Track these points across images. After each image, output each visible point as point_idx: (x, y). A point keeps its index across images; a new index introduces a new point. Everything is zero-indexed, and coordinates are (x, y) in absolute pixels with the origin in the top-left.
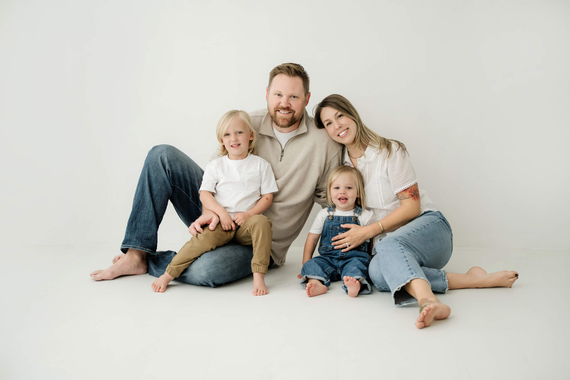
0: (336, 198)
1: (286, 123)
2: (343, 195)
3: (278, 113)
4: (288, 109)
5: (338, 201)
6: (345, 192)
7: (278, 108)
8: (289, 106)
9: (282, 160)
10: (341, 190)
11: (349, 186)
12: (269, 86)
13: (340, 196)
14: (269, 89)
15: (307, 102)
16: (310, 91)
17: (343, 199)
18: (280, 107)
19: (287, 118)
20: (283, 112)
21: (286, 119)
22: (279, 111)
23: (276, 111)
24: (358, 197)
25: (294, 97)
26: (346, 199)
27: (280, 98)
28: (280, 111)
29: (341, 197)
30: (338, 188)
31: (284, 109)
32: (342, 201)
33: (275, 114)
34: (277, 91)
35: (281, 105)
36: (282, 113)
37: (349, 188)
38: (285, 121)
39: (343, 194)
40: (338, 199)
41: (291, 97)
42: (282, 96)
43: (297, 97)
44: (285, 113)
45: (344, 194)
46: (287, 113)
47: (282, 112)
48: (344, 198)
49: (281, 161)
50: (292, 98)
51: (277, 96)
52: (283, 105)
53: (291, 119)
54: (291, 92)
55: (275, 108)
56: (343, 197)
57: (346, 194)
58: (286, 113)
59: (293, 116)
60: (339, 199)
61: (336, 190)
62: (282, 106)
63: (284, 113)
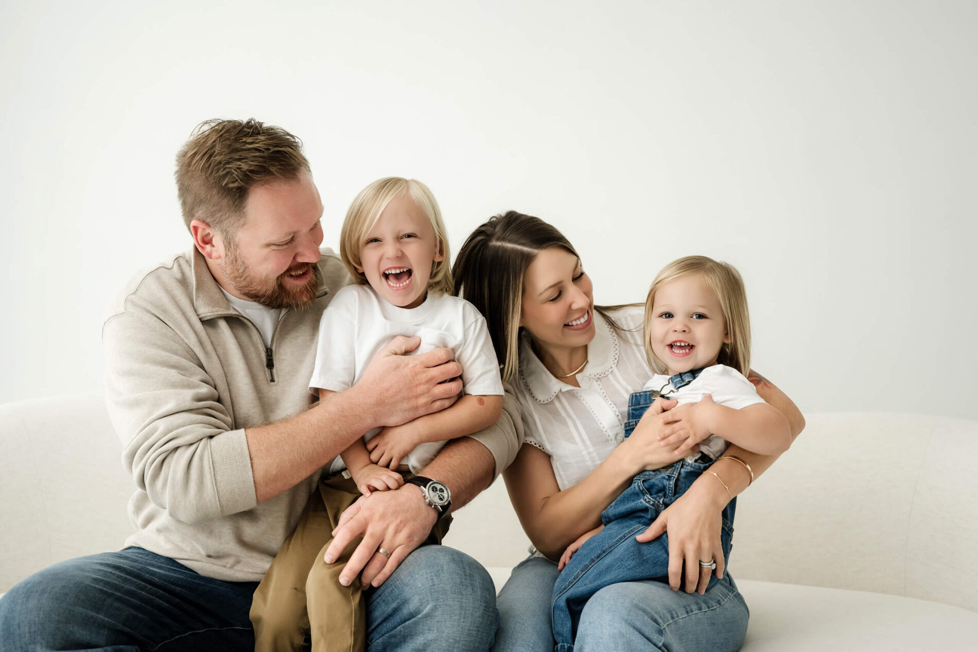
0: (663, 341)
2: (680, 336)
5: (667, 349)
6: (686, 326)
10: (677, 323)
11: (701, 311)
13: (672, 338)
17: (680, 347)
24: (728, 342)
26: (692, 347)
29: (676, 342)
30: (669, 315)
32: (677, 351)
37: (701, 316)
39: (679, 332)
40: (668, 345)
45: (684, 331)
48: (683, 344)
56: (680, 341)
57: (690, 331)
60: (671, 346)
61: (664, 320)
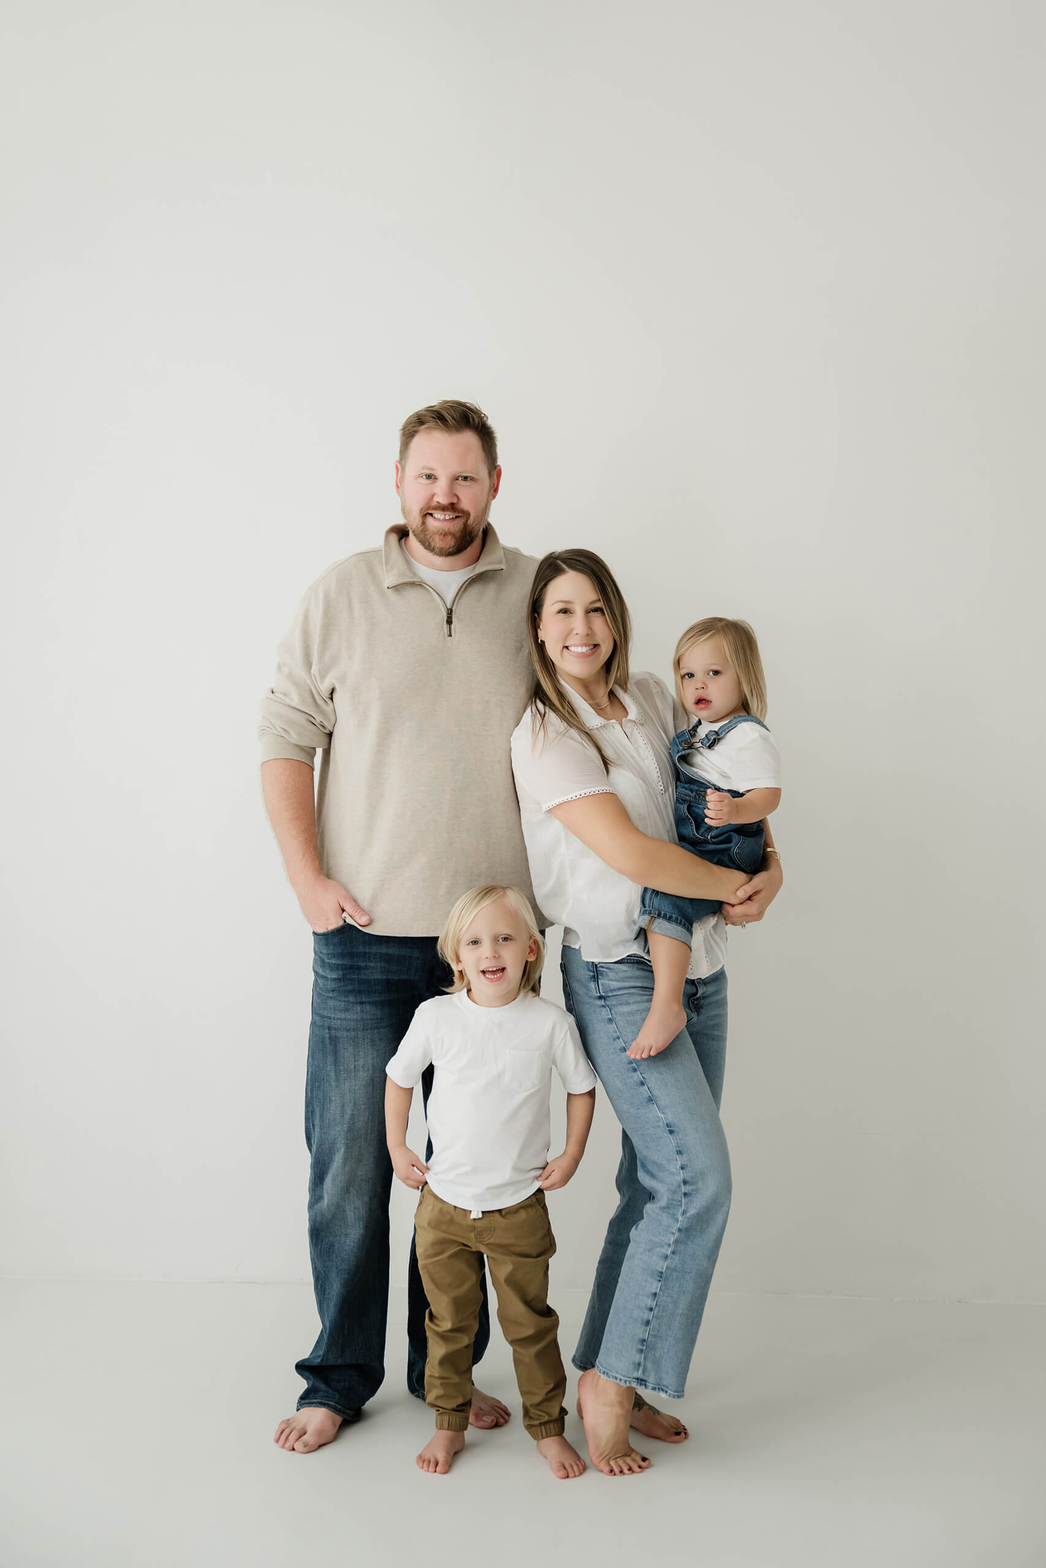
1: (450, 542)
3: (429, 519)
4: (452, 507)
6: (704, 683)
7: (428, 509)
8: (455, 501)
9: (453, 634)
11: (715, 667)
12: (401, 459)
14: (403, 468)
15: (496, 490)
16: (499, 462)
18: (434, 504)
19: (452, 530)
20: (442, 517)
21: (450, 533)
22: (431, 515)
23: (425, 516)
25: (466, 478)
27: (431, 484)
28: (436, 515)
30: (691, 675)
31: (443, 509)
33: (424, 523)
34: (423, 468)
35: (436, 499)
36: (439, 520)
38: (449, 537)
39: (700, 689)
41: (457, 479)
42: (436, 478)
43: (472, 479)
44: (447, 518)
45: (703, 688)
46: (453, 518)
47: (439, 515)
49: (450, 635)
50: (461, 482)
51: (424, 481)
52: (442, 499)
53: (462, 532)
54: (455, 468)
55: (421, 510)
58: (450, 519)
59: (465, 525)
62: (438, 502)
63: (445, 520)
